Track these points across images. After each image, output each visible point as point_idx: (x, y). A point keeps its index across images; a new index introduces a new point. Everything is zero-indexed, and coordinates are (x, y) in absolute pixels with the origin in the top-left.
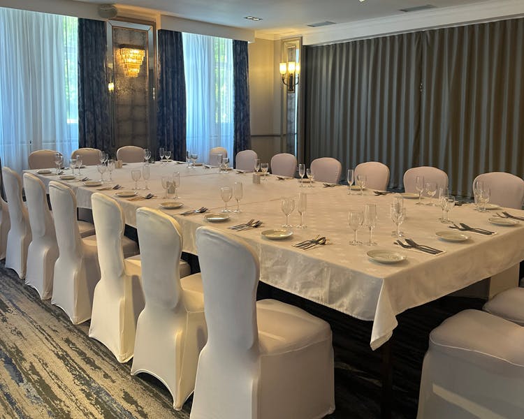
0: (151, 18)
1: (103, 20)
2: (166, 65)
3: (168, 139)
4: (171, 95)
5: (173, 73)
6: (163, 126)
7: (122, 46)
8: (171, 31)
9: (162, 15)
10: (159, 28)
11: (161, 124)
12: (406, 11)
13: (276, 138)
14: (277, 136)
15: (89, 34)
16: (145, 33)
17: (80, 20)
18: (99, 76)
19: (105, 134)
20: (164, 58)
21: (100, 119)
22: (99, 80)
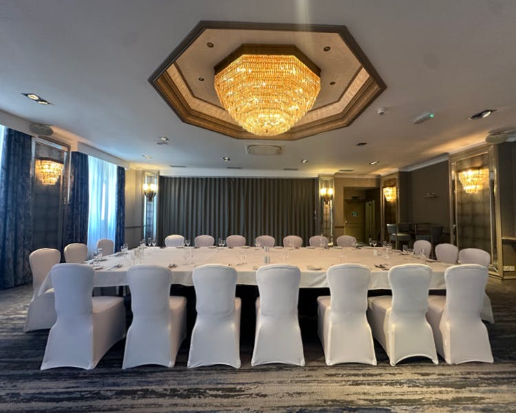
0: (68, 142)
1: (30, 134)
2: (78, 178)
3: (76, 233)
4: (79, 200)
5: (82, 184)
6: (73, 223)
7: (42, 159)
8: (82, 154)
9: (79, 142)
10: (72, 150)
11: (70, 222)
12: (229, 168)
13: (137, 229)
14: (138, 227)
15: (17, 144)
16: (61, 152)
17: (9, 131)
18: (24, 181)
19: (27, 232)
20: (76, 172)
21: (23, 219)
22: (24, 184)
